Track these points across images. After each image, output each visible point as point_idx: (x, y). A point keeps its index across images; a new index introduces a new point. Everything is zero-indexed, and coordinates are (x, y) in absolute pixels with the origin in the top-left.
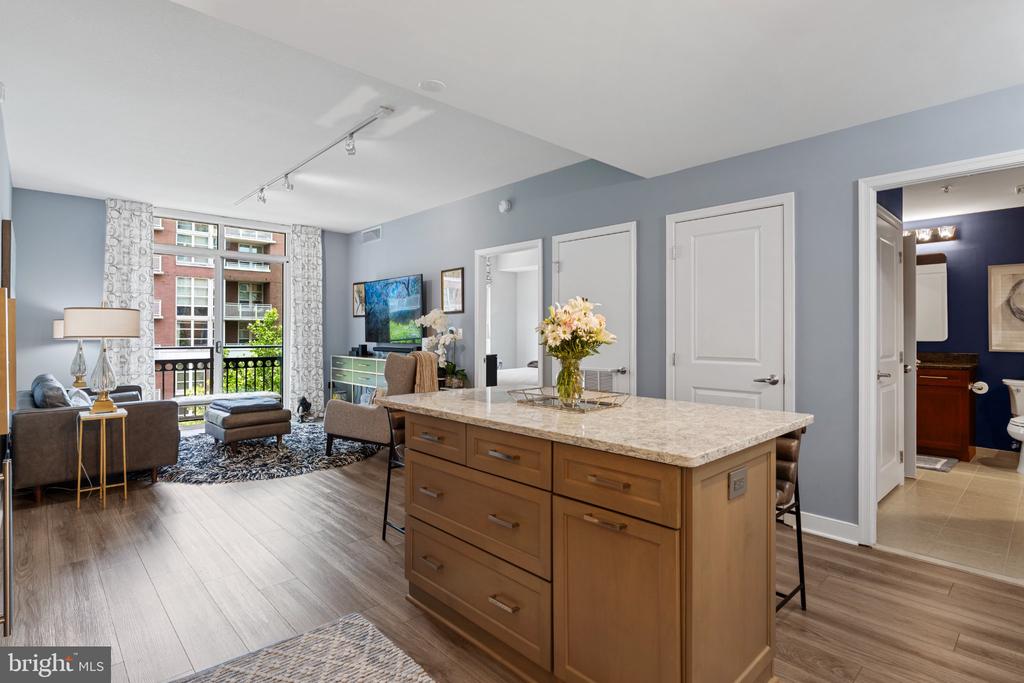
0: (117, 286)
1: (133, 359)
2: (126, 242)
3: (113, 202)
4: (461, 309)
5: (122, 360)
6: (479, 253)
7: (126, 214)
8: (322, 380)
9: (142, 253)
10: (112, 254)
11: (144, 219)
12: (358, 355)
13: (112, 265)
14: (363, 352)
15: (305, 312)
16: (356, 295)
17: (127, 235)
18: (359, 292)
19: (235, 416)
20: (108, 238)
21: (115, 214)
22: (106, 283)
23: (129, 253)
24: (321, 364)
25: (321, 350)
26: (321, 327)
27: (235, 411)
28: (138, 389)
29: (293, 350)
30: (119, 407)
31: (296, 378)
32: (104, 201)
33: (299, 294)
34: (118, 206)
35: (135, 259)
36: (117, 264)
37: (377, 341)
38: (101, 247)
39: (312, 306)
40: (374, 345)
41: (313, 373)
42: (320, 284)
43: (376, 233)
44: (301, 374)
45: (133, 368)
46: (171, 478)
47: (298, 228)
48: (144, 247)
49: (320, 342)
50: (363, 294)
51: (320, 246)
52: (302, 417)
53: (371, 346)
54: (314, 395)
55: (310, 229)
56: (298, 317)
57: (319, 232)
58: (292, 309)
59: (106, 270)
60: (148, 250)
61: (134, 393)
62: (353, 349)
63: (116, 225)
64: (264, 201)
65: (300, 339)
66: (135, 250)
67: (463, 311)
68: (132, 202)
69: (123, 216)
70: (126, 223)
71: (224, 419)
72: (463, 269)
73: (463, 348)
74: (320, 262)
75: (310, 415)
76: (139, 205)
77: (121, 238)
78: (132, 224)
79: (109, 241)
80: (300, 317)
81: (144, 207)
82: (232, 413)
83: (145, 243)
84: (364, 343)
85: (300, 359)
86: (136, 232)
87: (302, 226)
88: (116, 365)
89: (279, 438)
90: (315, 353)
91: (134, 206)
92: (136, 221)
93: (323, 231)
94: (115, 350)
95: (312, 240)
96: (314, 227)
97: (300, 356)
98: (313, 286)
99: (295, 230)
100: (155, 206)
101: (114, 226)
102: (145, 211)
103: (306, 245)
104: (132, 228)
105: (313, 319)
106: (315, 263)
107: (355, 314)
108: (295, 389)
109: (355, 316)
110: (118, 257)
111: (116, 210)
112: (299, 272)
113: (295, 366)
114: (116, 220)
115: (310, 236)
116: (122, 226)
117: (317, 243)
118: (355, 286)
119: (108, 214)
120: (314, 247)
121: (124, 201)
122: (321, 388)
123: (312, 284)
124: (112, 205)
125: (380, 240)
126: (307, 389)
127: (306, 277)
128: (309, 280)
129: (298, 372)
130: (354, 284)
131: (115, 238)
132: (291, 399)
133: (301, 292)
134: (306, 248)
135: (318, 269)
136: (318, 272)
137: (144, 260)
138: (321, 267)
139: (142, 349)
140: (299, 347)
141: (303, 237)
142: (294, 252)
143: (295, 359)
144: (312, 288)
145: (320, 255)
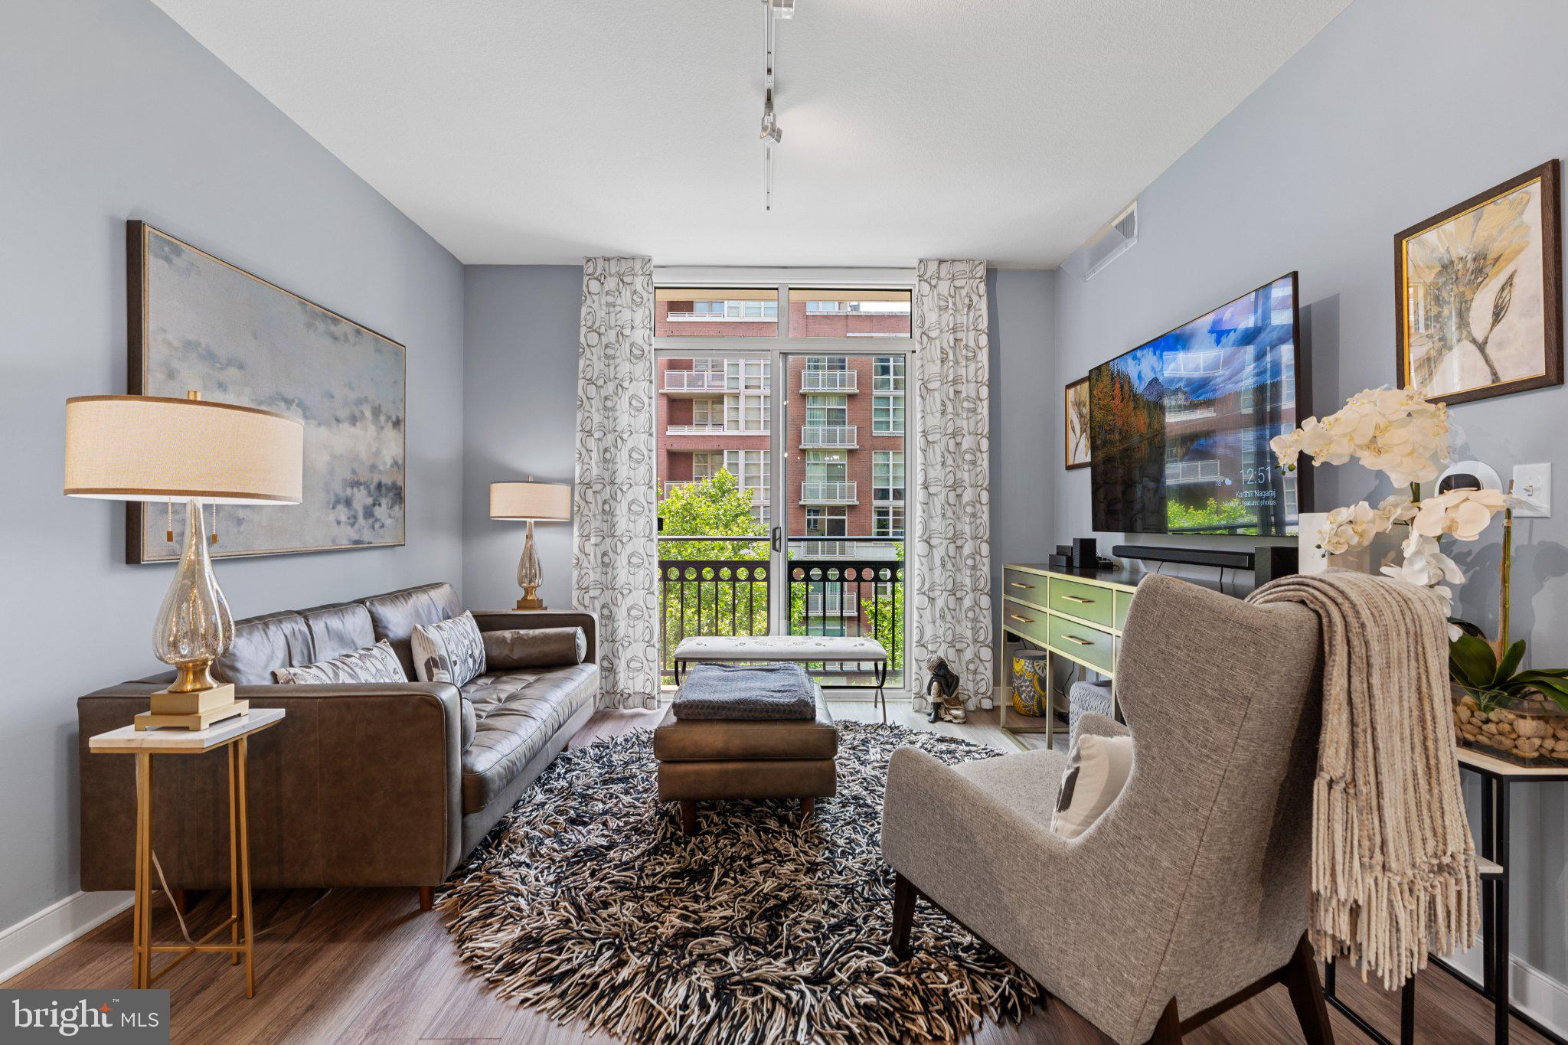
0: (597, 418)
1: (621, 558)
2: (611, 335)
3: (591, 263)
4: (1541, 372)
7: (611, 283)
8: (986, 621)
10: (591, 362)
11: (639, 289)
12: (1069, 569)
13: (589, 381)
14: (1085, 559)
15: (950, 461)
16: (1073, 414)
17: (613, 322)
18: (1078, 404)
20: (584, 330)
21: (594, 286)
22: (579, 416)
23: (614, 357)
24: (984, 583)
25: (985, 549)
26: (985, 497)
27: (686, 714)
31: (927, 614)
32: (579, 266)
33: (935, 419)
34: (599, 271)
35: (625, 368)
36: (598, 378)
37: (1129, 529)
38: (574, 350)
39: (965, 446)
40: (1118, 538)
41: (967, 602)
42: (984, 392)
43: (1126, 227)
44: (940, 603)
45: (621, 576)
47: (933, 267)
48: (640, 342)
49: (985, 531)
50: (1086, 411)
51: (984, 304)
52: (937, 706)
53: (1107, 543)
54: (968, 654)
55: (959, 267)
56: (932, 474)
57: (981, 271)
58: (919, 452)
59: (581, 392)
60: (646, 348)
62: (1061, 551)
63: (596, 306)
65: (937, 523)
66: (624, 349)
67: (1556, 377)
68: (620, 259)
69: (606, 287)
70: (610, 299)
72: (1550, 173)
74: (984, 340)
75: (958, 702)
76: (630, 263)
77: (602, 330)
78: (619, 302)
79: (586, 337)
80: (936, 473)
83: (640, 335)
84: (1088, 533)
85: (938, 571)
86: (626, 315)
87: (941, 262)
88: (593, 568)
89: (805, 803)
90: (972, 556)
91: (624, 266)
92: (627, 294)
93: (992, 273)
94: (593, 540)
95: (964, 292)
96: (968, 261)
97: (938, 562)
98: (968, 398)
99: (925, 273)
100: (655, 261)
101: (594, 308)
102: (641, 272)
103: (950, 305)
104: (618, 309)
105: (966, 476)
106: (972, 344)
107: (1070, 463)
108: (925, 639)
109: (1069, 468)
110: (599, 366)
111: (597, 279)
112: (935, 368)
113: (927, 587)
114: (595, 297)
115: (958, 283)
116: (604, 307)
117: (975, 298)
118: (1071, 392)
119: (585, 288)
120: (969, 307)
121: (609, 260)
122: (986, 638)
123: (964, 394)
124: (590, 271)
125: (1133, 242)
126: (953, 640)
127: (951, 378)
128: (959, 387)
129: (932, 600)
130: (1068, 387)
131: (595, 331)
132: (916, 660)
133: (938, 415)
134: (951, 312)
135: (979, 358)
136: (980, 365)
137: (640, 368)
138: (985, 351)
139: (634, 539)
140: (934, 542)
141: (944, 287)
142: (923, 323)
143: (925, 569)
144: (966, 404)
145: (984, 324)
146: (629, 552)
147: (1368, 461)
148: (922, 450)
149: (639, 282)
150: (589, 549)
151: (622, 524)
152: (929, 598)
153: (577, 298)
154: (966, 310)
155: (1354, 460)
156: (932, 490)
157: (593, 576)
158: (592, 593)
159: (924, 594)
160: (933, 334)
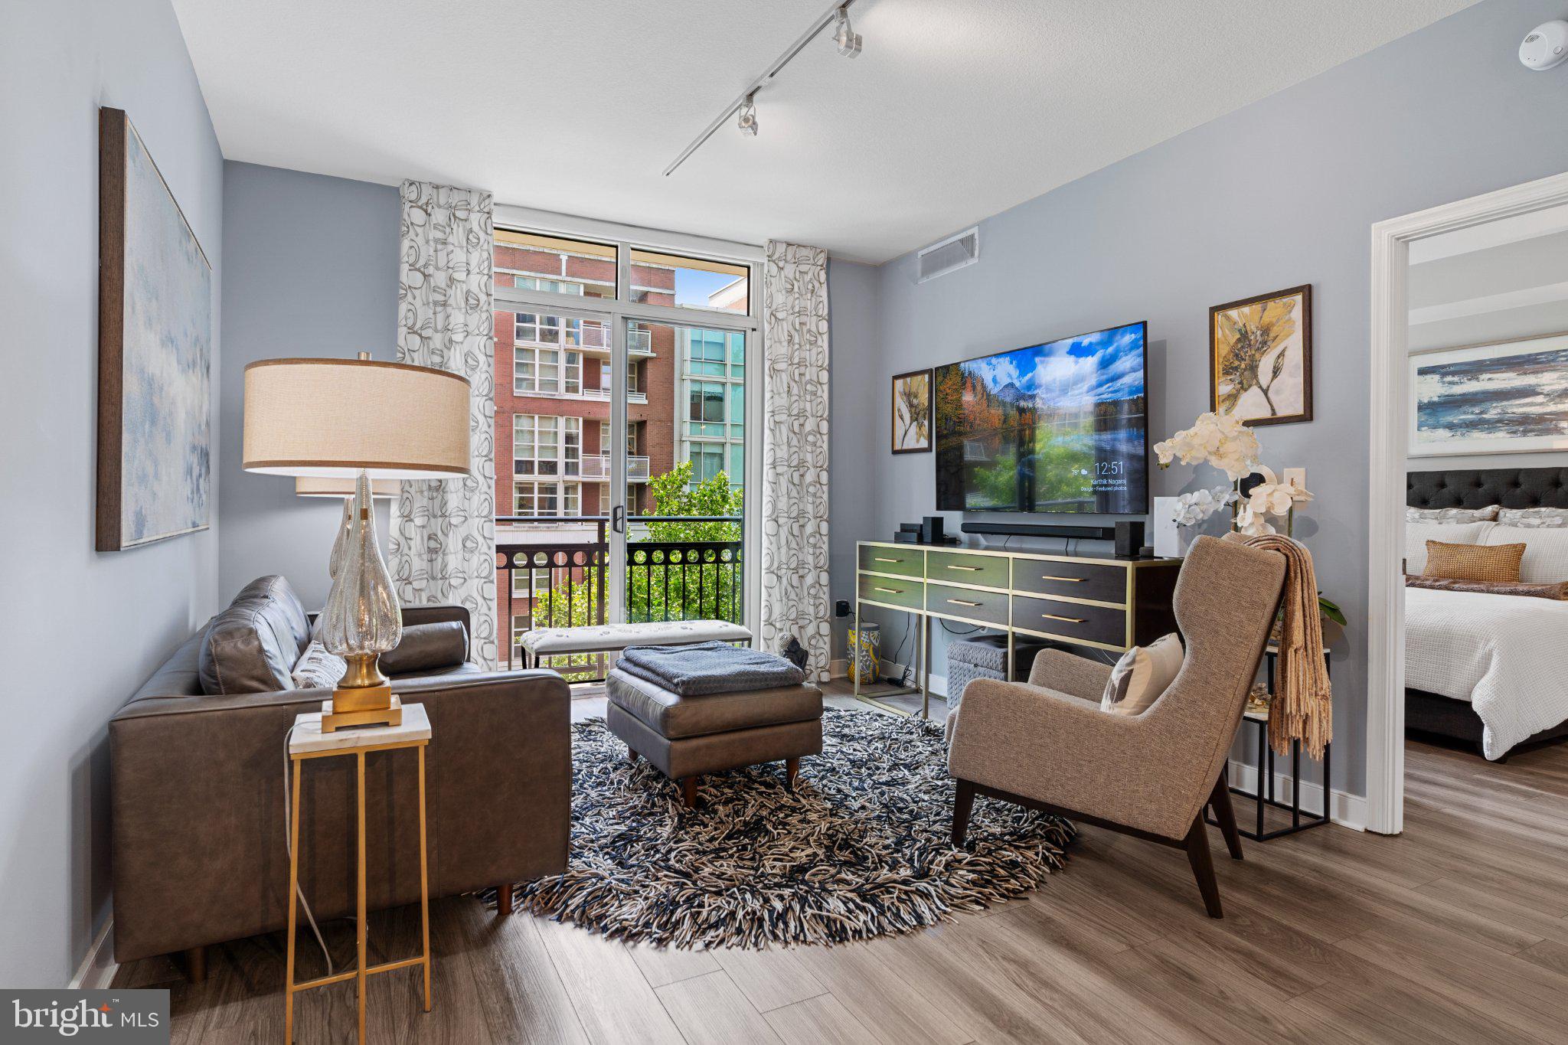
1: (453, 543)
2: (440, 279)
3: (413, 188)
4: (1299, 409)
5: (433, 544)
7: (439, 216)
8: (825, 598)
9: (472, 304)
10: (413, 308)
11: (476, 228)
12: (921, 541)
13: (412, 330)
14: (934, 532)
15: (794, 442)
16: (901, 404)
17: (442, 263)
19: (694, 705)
20: (405, 268)
21: (418, 216)
23: (445, 304)
24: (824, 560)
25: (825, 528)
26: (824, 476)
27: (693, 690)
28: (462, 615)
29: (768, 526)
31: (776, 592)
32: (398, 189)
33: (783, 401)
34: (424, 200)
35: (457, 318)
36: (421, 328)
37: (968, 509)
38: (392, 291)
39: (808, 428)
40: (961, 517)
41: (809, 580)
42: (825, 376)
43: (968, 244)
44: (785, 581)
45: (454, 562)
47: (780, 249)
48: (475, 289)
49: (823, 510)
50: (918, 401)
51: (824, 293)
54: (811, 630)
55: (804, 252)
56: (779, 454)
57: (821, 259)
58: (767, 432)
59: (401, 342)
60: (483, 298)
61: (454, 625)
62: (906, 527)
63: (420, 240)
65: (783, 504)
66: (456, 296)
67: (1308, 416)
68: (452, 188)
69: (434, 220)
70: (439, 235)
72: (1307, 291)
74: (824, 326)
76: (463, 196)
77: (431, 270)
78: (450, 239)
79: (408, 277)
80: (782, 453)
81: (474, 200)
83: (476, 282)
84: (934, 512)
85: (784, 550)
86: (459, 256)
87: (789, 244)
88: (420, 555)
89: (793, 765)
90: (812, 535)
91: (456, 198)
92: (459, 230)
93: (830, 257)
94: (419, 521)
95: (807, 278)
96: (812, 247)
97: (783, 542)
98: (810, 382)
99: (774, 253)
100: (496, 199)
101: (415, 243)
102: (477, 208)
103: (796, 289)
104: (451, 247)
105: (809, 457)
106: (814, 329)
107: (898, 447)
108: (773, 618)
109: (895, 452)
110: (424, 314)
111: (421, 207)
112: (783, 349)
113: (776, 565)
114: (419, 230)
115: (803, 268)
116: (431, 243)
117: (817, 285)
118: (899, 383)
119: (406, 216)
120: (813, 291)
121: (437, 187)
122: (825, 615)
123: (808, 377)
124: (413, 197)
125: (973, 261)
126: (797, 618)
127: (796, 361)
128: (802, 370)
129: (779, 578)
130: (896, 378)
131: (419, 270)
132: (765, 639)
133: (785, 395)
134: (797, 295)
135: (820, 342)
136: (820, 349)
137: (477, 320)
138: (826, 337)
139: (469, 520)
140: (781, 521)
141: (790, 270)
142: (771, 303)
143: (774, 548)
144: (809, 387)
145: (824, 311)
146: (464, 535)
148: (771, 430)
149: (475, 220)
150: (412, 531)
151: (454, 502)
152: (778, 576)
153: (393, 230)
154: (809, 295)
156: (779, 470)
157: (418, 564)
158: (416, 585)
159: (773, 572)
160: (780, 315)
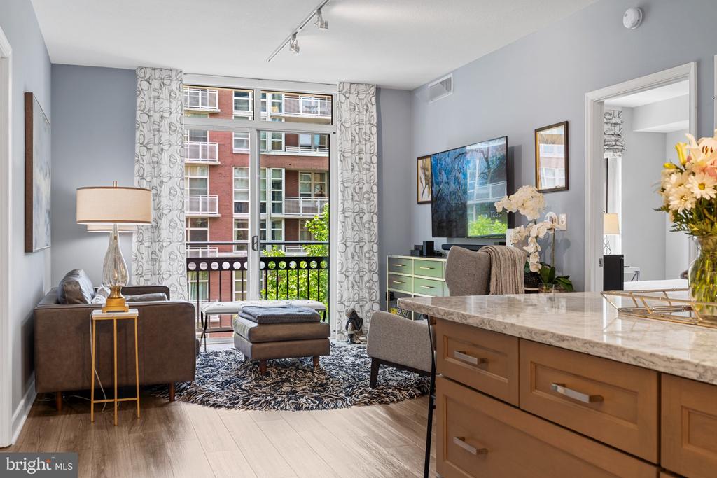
0: (147, 168)
1: (164, 256)
2: (156, 117)
3: (143, 71)
4: (563, 184)
5: (154, 256)
6: (592, 96)
7: (156, 84)
8: (376, 289)
9: (173, 129)
10: (144, 133)
11: (174, 89)
12: (421, 255)
13: (142, 145)
14: (429, 250)
15: (356, 198)
16: (421, 174)
17: (157, 109)
18: (424, 169)
19: (264, 328)
20: (138, 113)
21: (144, 85)
22: (137, 167)
23: (159, 131)
24: (375, 267)
25: (375, 248)
26: (375, 218)
27: (264, 321)
28: (166, 290)
29: (341, 247)
30: (131, 307)
31: (345, 285)
32: (135, 71)
33: (348, 174)
34: (148, 77)
35: (165, 137)
36: (147, 144)
37: (449, 236)
38: (132, 126)
39: (364, 190)
40: (444, 241)
41: (366, 278)
42: (375, 159)
43: (446, 84)
44: (351, 279)
45: (164, 266)
46: (189, 398)
47: (347, 86)
48: (174, 121)
49: (375, 238)
50: (429, 173)
51: (374, 110)
52: (351, 336)
53: (439, 242)
54: (367, 308)
55: (362, 87)
56: (347, 205)
57: (373, 90)
58: (340, 193)
59: (137, 151)
60: (179, 125)
61: (161, 294)
62: (416, 247)
63: (146, 98)
64: (297, 49)
65: (349, 234)
66: (165, 126)
67: (567, 188)
68: (162, 69)
69: (153, 86)
70: (156, 94)
71: (251, 331)
72: (567, 124)
73: (568, 244)
74: (374, 130)
75: (361, 334)
76: (167, 72)
77: (151, 113)
78: (161, 96)
79: (140, 117)
80: (349, 204)
81: (173, 74)
82: (260, 324)
83: (174, 118)
84: (430, 238)
85: (350, 261)
86: (166, 104)
87: (351, 84)
89: (316, 359)
90: (368, 252)
91: (164, 74)
92: (166, 91)
93: (379, 90)
94: (147, 244)
95: (363, 102)
96: (366, 84)
97: (350, 256)
98: (366, 163)
99: (342, 90)
100: (184, 72)
101: (144, 100)
102: (175, 78)
103: (357, 110)
104: (161, 100)
105: (365, 207)
106: (368, 132)
107: (420, 200)
108: (344, 299)
109: (419, 203)
110: (148, 136)
111: (146, 81)
112: (348, 145)
113: (344, 269)
114: (146, 92)
115: (361, 97)
116: (152, 99)
117: (370, 105)
118: (420, 161)
119: (138, 86)
120: (367, 110)
121: (154, 69)
122: (376, 299)
123: (363, 161)
124: (142, 75)
125: (451, 93)
126: (359, 300)
127: (357, 151)
128: (361, 156)
129: (347, 277)
130: (419, 159)
131: (146, 113)
132: (339, 312)
133: (350, 171)
134: (357, 113)
135: (372, 139)
136: (372, 143)
137: (175, 138)
138: (375, 136)
139: (172, 244)
140: (348, 244)
141: (353, 98)
142: (341, 118)
143: (343, 259)
144: (365, 166)
145: (374, 121)
146: (170, 251)
147: (522, 212)
148: (342, 192)
149: (174, 84)
150: (143, 249)
151: (164, 233)
152: (346, 276)
153: (133, 93)
154: (365, 112)
155: (518, 211)
156: (346, 214)
157: (146, 267)
158: (145, 277)
159: (343, 273)
160: (347, 125)
